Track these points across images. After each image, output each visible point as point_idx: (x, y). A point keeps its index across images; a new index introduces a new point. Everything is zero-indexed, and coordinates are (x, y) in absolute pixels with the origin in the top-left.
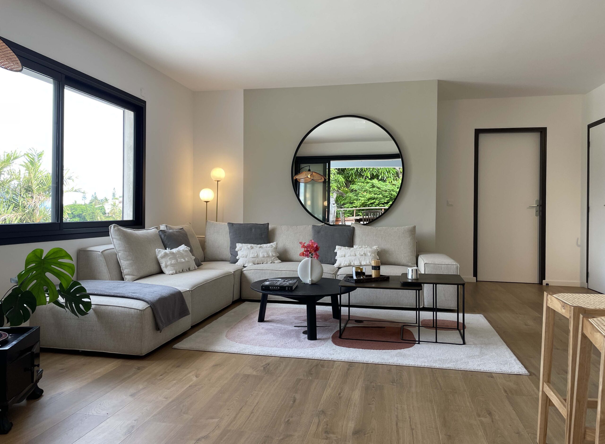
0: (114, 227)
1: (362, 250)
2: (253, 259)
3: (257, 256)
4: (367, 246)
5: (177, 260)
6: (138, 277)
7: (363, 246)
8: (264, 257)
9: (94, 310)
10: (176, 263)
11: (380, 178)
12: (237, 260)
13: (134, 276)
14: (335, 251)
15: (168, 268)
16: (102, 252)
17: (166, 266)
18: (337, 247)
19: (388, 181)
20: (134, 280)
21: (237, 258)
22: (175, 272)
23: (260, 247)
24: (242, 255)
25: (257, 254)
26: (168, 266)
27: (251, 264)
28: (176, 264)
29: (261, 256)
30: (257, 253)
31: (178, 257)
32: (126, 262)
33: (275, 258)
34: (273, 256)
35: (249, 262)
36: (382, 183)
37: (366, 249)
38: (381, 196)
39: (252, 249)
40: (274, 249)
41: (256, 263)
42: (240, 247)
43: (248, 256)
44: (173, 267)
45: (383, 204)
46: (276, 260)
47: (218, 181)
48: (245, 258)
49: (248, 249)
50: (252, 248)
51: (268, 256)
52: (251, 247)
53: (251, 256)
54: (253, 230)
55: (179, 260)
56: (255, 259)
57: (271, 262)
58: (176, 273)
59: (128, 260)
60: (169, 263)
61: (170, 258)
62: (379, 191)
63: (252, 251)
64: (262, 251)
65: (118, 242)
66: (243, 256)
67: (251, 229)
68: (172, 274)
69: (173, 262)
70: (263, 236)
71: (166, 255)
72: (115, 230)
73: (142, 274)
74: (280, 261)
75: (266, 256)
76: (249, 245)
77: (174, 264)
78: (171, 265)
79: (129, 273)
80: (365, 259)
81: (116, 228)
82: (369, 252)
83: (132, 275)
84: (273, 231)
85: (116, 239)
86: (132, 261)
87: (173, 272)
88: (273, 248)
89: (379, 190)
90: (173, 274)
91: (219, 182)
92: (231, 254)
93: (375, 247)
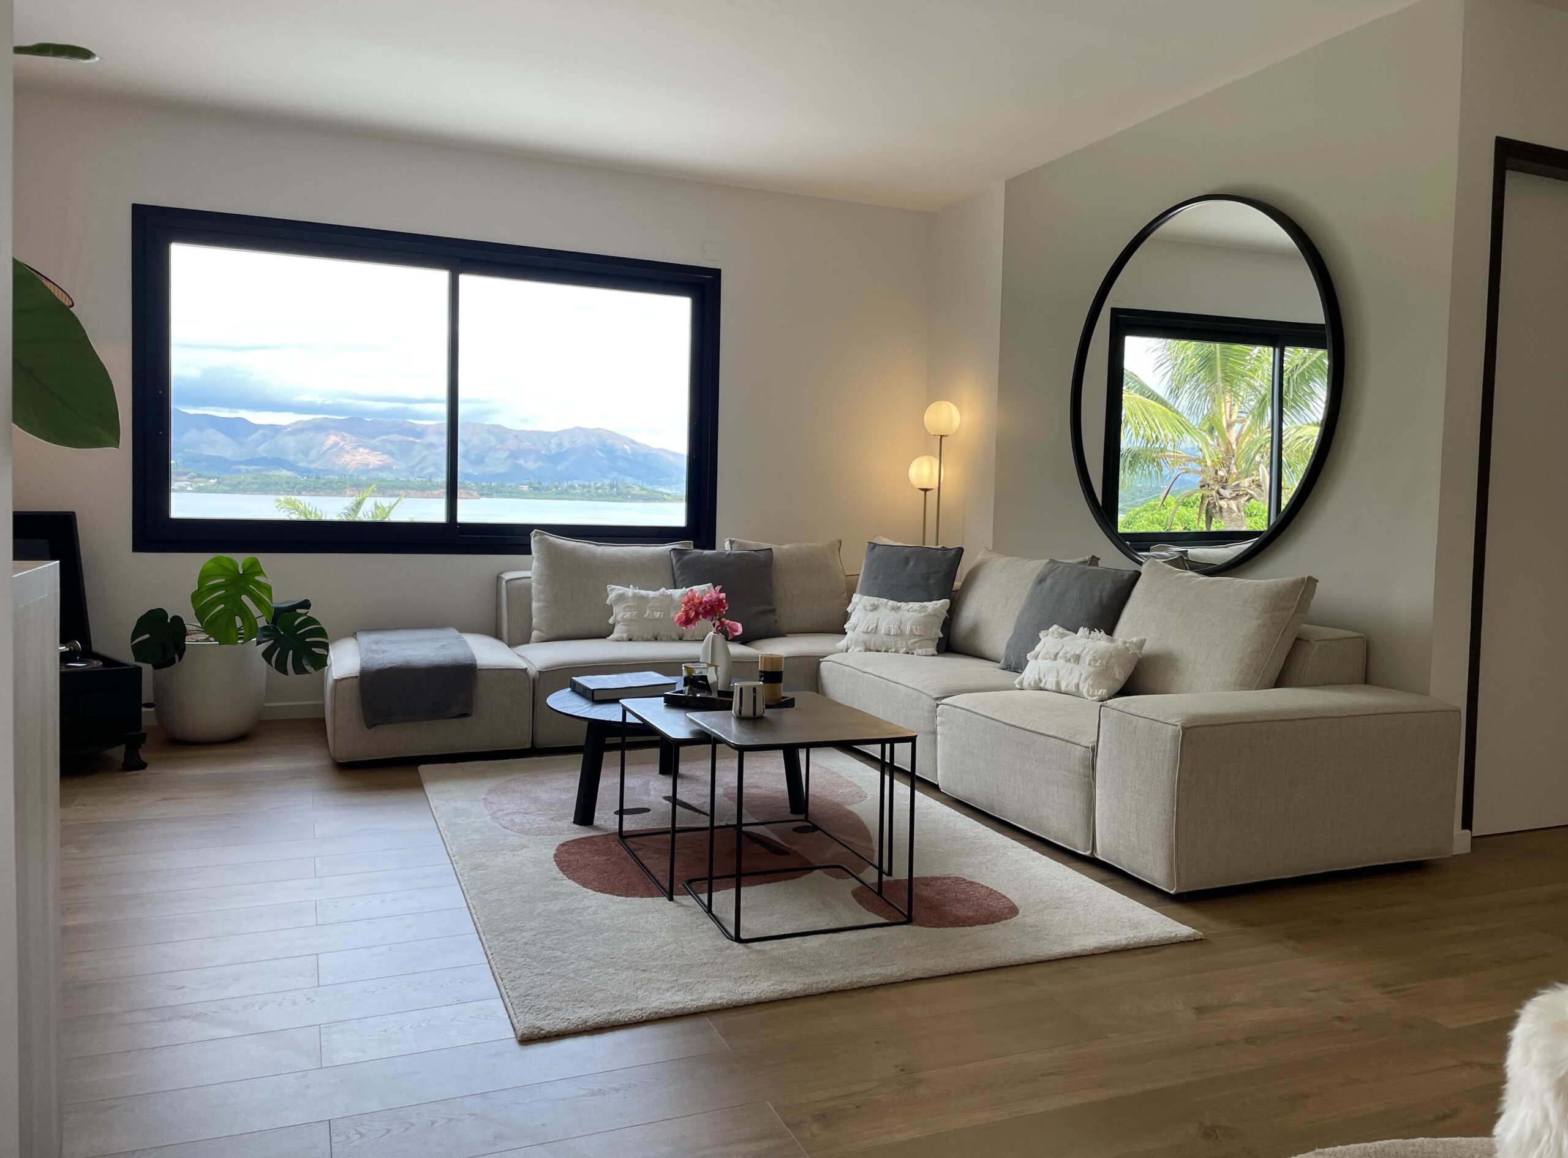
0: (537, 537)
2: (866, 637)
3: (876, 631)
6: (548, 637)
18: (1052, 628)
22: (625, 636)
23: (894, 609)
25: (875, 625)
28: (638, 620)
29: (883, 631)
30: (879, 622)
32: (536, 604)
33: (917, 642)
35: (857, 644)
40: (925, 616)
41: (872, 648)
44: (627, 627)
47: (942, 436)
53: (865, 628)
56: (870, 636)
57: (904, 649)
59: (541, 600)
60: (623, 615)
61: (625, 608)
64: (892, 617)
66: (851, 626)
71: (621, 598)
73: (561, 632)
77: (631, 620)
82: (1095, 653)
85: (538, 558)
86: (544, 604)
87: (622, 637)
88: (923, 614)
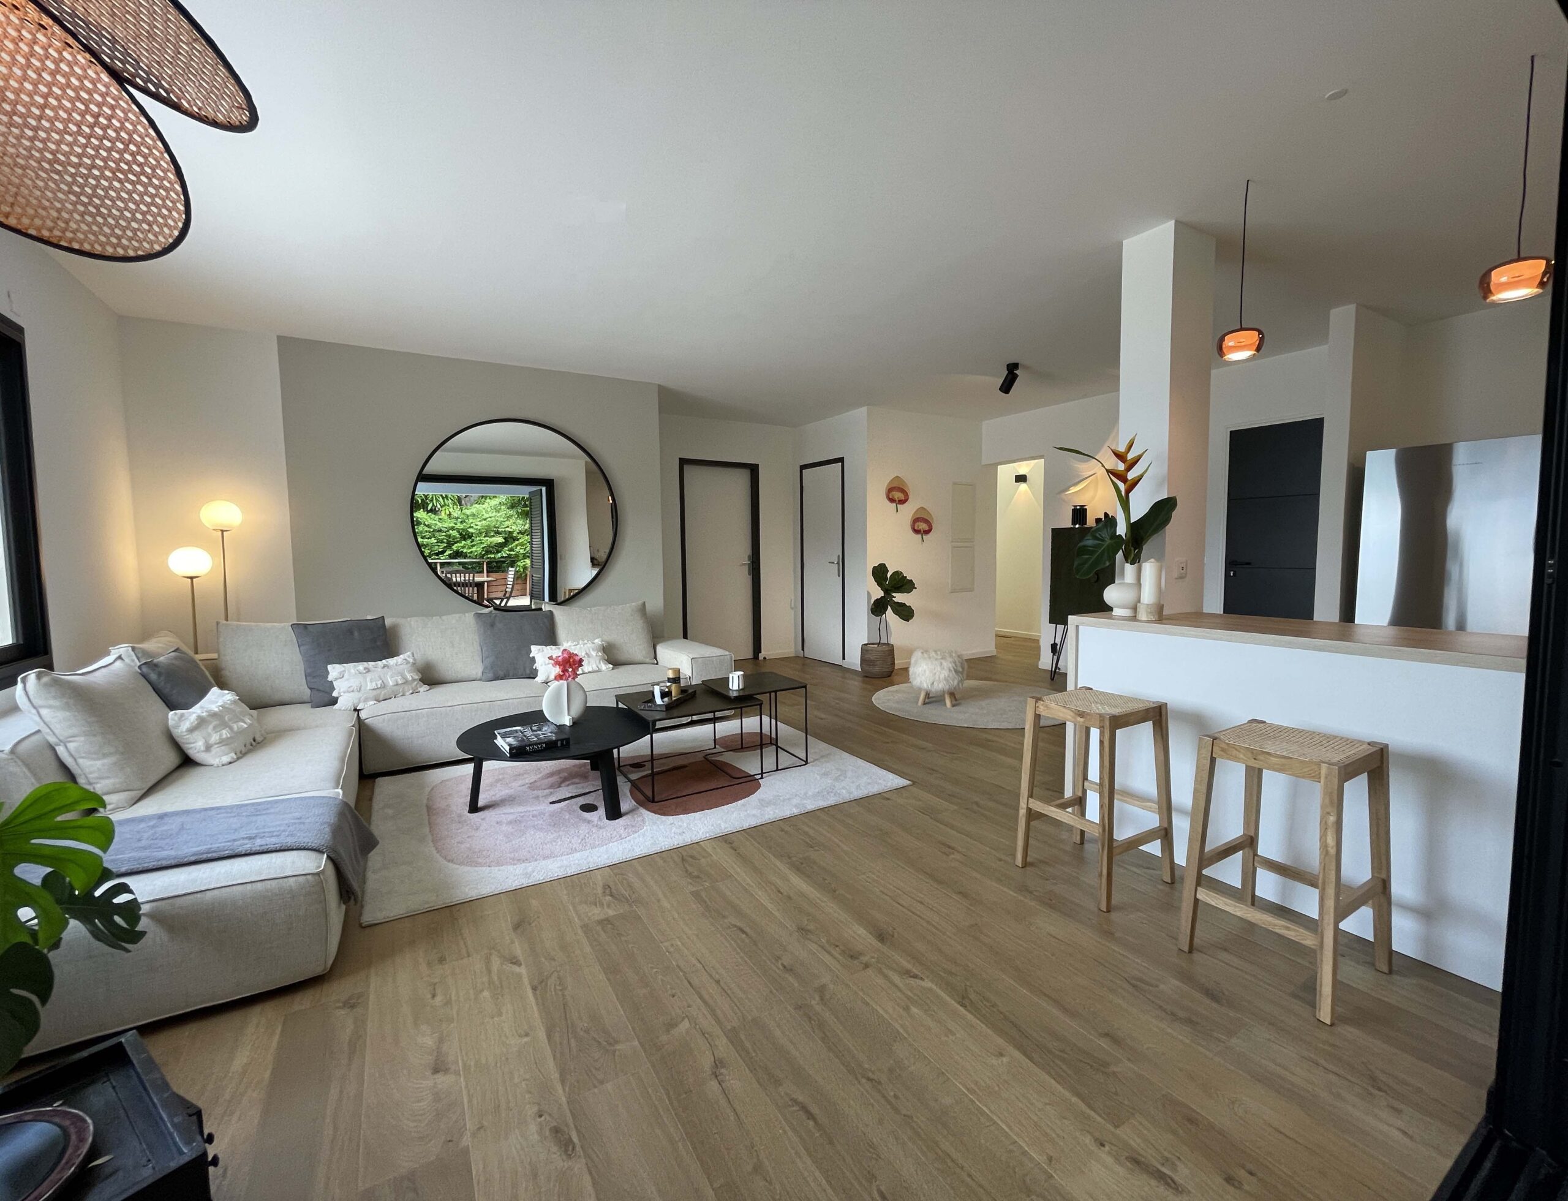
0: (39, 677)
1: (581, 648)
2: (375, 692)
3: (384, 686)
4: (586, 641)
5: (231, 728)
6: (141, 791)
7: (581, 642)
8: (397, 685)
9: (151, 915)
10: (233, 735)
11: (429, 507)
12: (334, 701)
13: (135, 792)
14: (531, 656)
15: (215, 750)
16: (13, 751)
17: (208, 748)
18: (534, 648)
19: (443, 513)
20: (133, 802)
21: (335, 694)
22: (235, 756)
23: (384, 667)
24: (349, 687)
25: (380, 681)
26: (211, 746)
27: (372, 703)
28: (231, 738)
29: (391, 683)
30: (381, 679)
31: (230, 720)
32: (99, 763)
33: (416, 683)
34: (414, 680)
35: (366, 700)
36: (433, 516)
37: (585, 646)
38: (433, 540)
39: (367, 672)
41: (381, 699)
42: (340, 673)
43: (362, 688)
44: (227, 747)
45: (437, 554)
46: (421, 687)
47: (223, 531)
48: (357, 693)
49: (360, 673)
50: (368, 670)
51: (406, 682)
52: (365, 669)
53: (368, 688)
54: (356, 634)
55: (235, 727)
56: (378, 691)
57: (411, 691)
58: (238, 759)
59: (105, 756)
60: (215, 738)
61: (214, 728)
62: (430, 532)
63: (369, 676)
64: (390, 674)
65: (61, 714)
66: (351, 689)
67: (350, 632)
68: (230, 763)
69: (225, 733)
70: (378, 643)
72: (46, 685)
74: (426, 687)
75: (400, 682)
76: (361, 666)
77: (229, 738)
78: (222, 742)
79: (117, 786)
80: (589, 662)
81: (45, 679)
82: (593, 650)
83: (125, 791)
84: (395, 629)
85: (50, 707)
87: (231, 757)
88: (407, 663)
89: (429, 529)
90: (232, 761)
91: (225, 533)
92: (311, 689)
93: (598, 641)
